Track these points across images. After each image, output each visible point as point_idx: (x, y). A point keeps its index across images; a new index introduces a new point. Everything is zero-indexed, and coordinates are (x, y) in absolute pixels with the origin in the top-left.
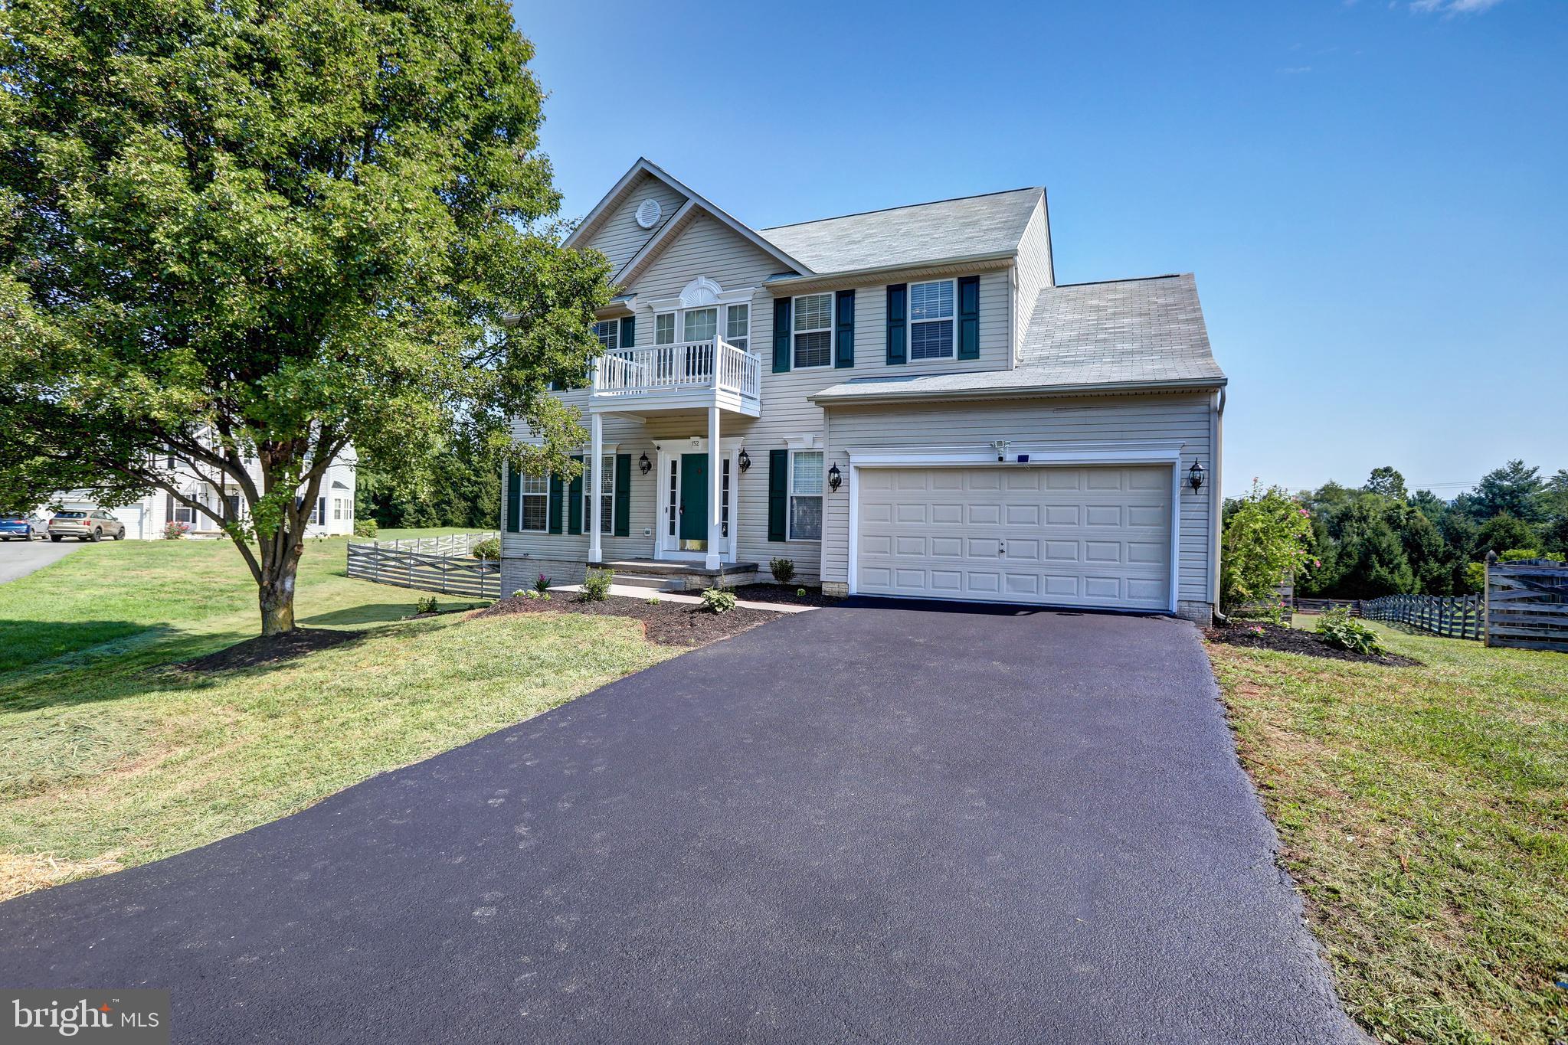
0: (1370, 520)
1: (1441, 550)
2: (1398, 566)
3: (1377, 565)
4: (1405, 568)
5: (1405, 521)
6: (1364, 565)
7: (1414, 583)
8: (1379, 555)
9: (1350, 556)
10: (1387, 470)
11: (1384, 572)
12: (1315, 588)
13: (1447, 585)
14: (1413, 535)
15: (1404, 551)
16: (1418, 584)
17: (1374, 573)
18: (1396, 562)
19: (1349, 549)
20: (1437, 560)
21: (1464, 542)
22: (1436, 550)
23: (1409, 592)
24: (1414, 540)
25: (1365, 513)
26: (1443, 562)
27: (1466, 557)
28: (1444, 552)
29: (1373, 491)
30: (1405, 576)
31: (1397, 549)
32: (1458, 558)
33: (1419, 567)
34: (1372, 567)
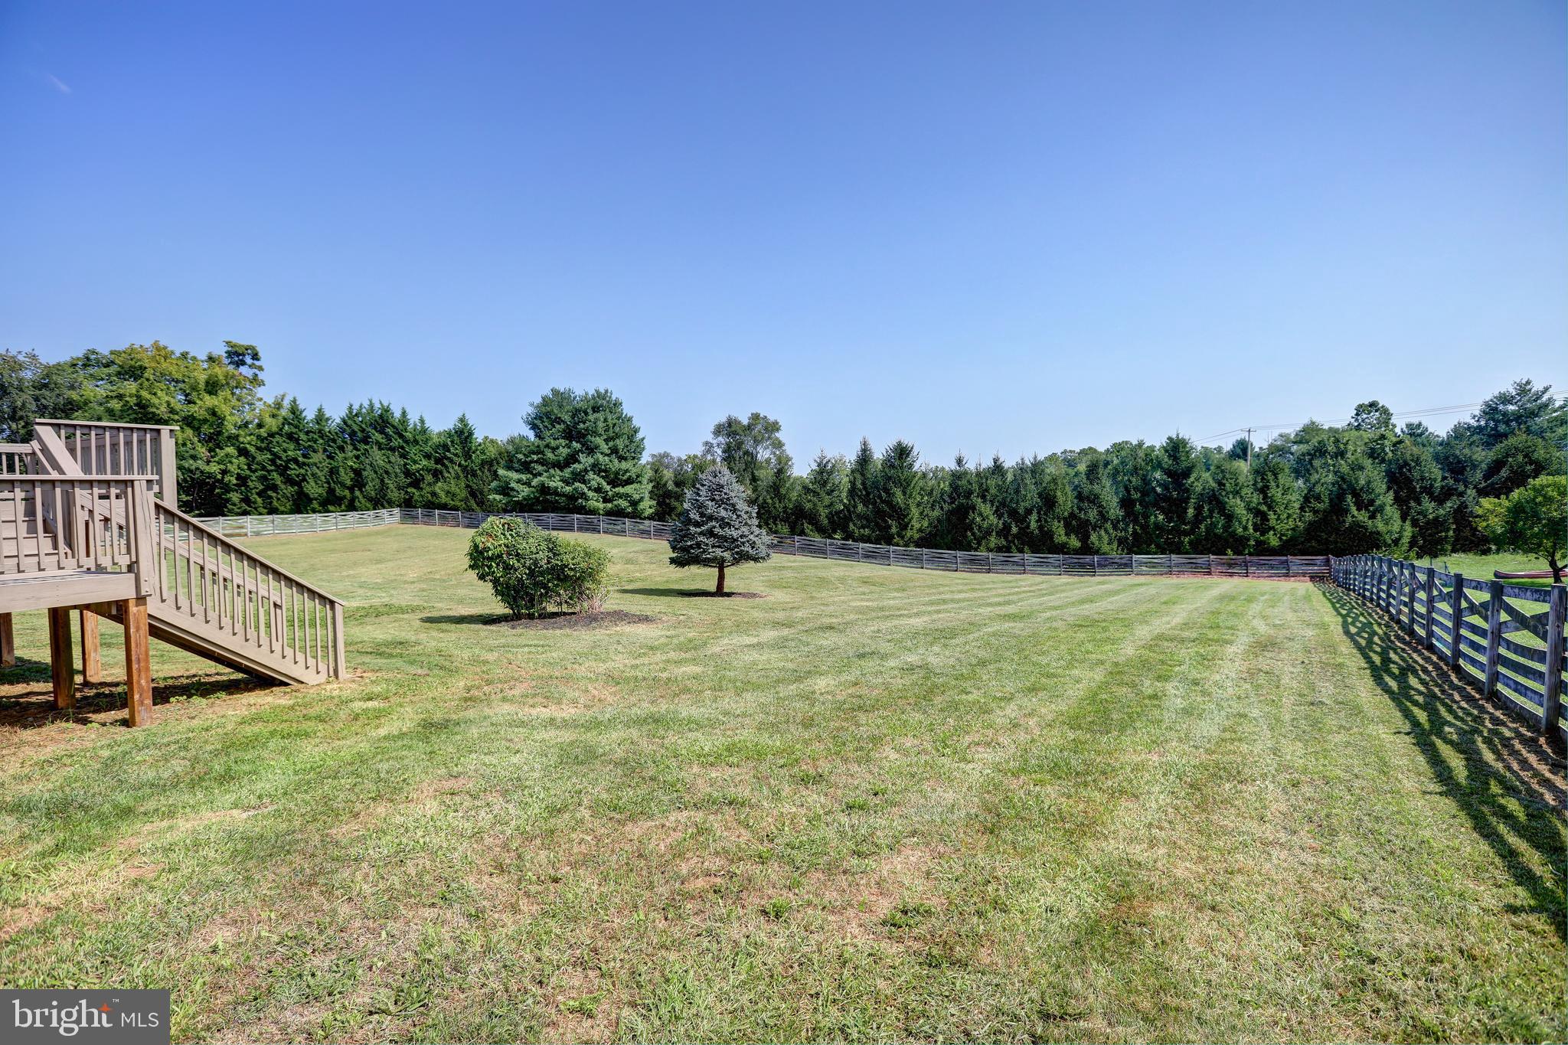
0: (1349, 455)
1: (1438, 484)
2: (1381, 509)
3: (1353, 509)
4: (1392, 511)
5: (1390, 454)
6: (1337, 507)
7: (1402, 529)
8: (1356, 494)
9: (1318, 498)
10: (1373, 405)
11: (1362, 516)
12: (1274, 541)
13: (1448, 530)
14: (1401, 468)
15: (1389, 489)
16: (1408, 531)
17: (1349, 519)
18: (1378, 503)
19: (1318, 489)
20: (1433, 498)
21: (1468, 471)
22: (1432, 486)
23: (1396, 542)
24: (1402, 474)
25: (1342, 446)
26: (1440, 500)
27: (1471, 492)
28: (1442, 487)
29: (1358, 428)
30: (1391, 523)
31: (1380, 486)
32: (1461, 494)
33: (1409, 508)
34: (1347, 511)
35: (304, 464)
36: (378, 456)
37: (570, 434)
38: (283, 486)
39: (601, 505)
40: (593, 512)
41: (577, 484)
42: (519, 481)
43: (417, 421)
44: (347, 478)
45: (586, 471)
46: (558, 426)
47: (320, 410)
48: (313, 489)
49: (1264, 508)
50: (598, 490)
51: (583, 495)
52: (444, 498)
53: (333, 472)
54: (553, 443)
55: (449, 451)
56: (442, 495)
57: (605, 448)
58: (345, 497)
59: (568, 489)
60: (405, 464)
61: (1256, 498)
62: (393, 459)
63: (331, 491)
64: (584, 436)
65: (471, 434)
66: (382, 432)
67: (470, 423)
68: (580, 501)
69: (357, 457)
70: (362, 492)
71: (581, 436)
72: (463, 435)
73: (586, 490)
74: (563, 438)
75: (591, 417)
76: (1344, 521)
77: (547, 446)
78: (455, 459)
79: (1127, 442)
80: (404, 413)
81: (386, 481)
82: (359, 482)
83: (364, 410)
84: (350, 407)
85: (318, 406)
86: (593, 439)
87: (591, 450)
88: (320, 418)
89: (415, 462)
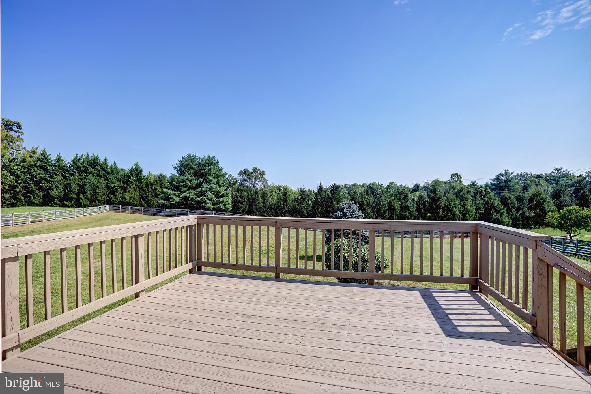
2: (503, 214)
3: (495, 214)
6: (488, 213)
8: (495, 209)
10: (456, 174)
17: (494, 217)
18: (501, 211)
20: (515, 210)
35: (50, 181)
36: (92, 179)
37: (198, 174)
38: (37, 191)
39: (212, 207)
40: (208, 209)
41: (203, 197)
42: (174, 194)
43: (113, 164)
44: (75, 189)
45: (206, 191)
46: (192, 171)
47: (59, 156)
48: (55, 193)
49: (465, 212)
50: (211, 200)
51: (205, 202)
52: (129, 200)
53: (68, 186)
54: (190, 178)
55: (131, 178)
56: (128, 198)
57: (214, 181)
58: (74, 198)
59: (198, 199)
60: (107, 183)
61: (462, 209)
62: (100, 181)
63: (66, 195)
64: (205, 175)
65: (141, 171)
66: (94, 168)
67: (140, 166)
68: (204, 204)
69: (81, 179)
70: (84, 196)
71: (202, 175)
72: (137, 172)
73: (206, 199)
74: (194, 176)
75: (207, 168)
76: (492, 218)
77: (187, 179)
78: (134, 182)
79: (374, 183)
80: (106, 160)
81: (97, 191)
82: (82, 190)
83: (84, 157)
84: (77, 155)
85: (58, 154)
86: (209, 177)
87: (208, 182)
88: (59, 160)
89: (112, 183)
